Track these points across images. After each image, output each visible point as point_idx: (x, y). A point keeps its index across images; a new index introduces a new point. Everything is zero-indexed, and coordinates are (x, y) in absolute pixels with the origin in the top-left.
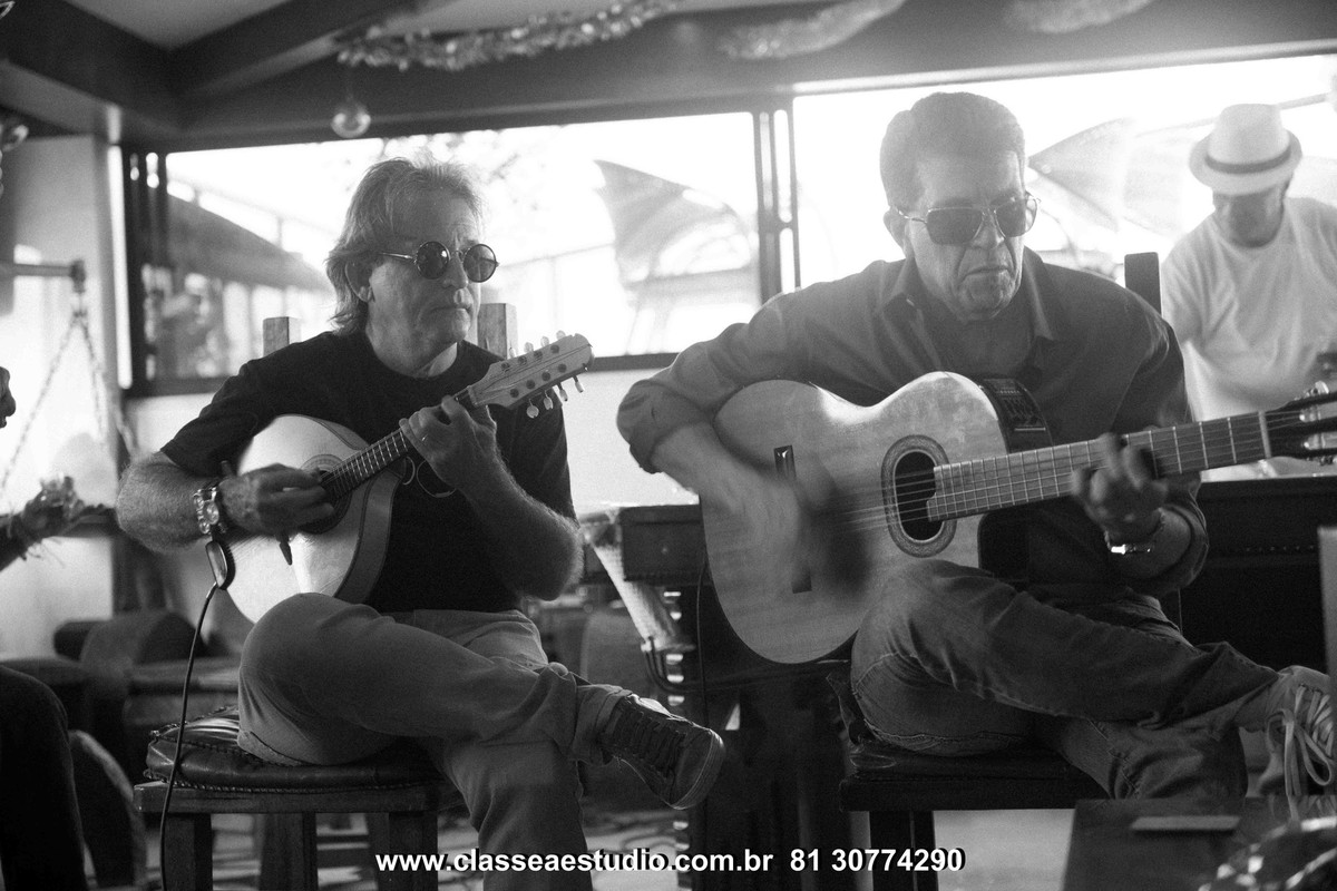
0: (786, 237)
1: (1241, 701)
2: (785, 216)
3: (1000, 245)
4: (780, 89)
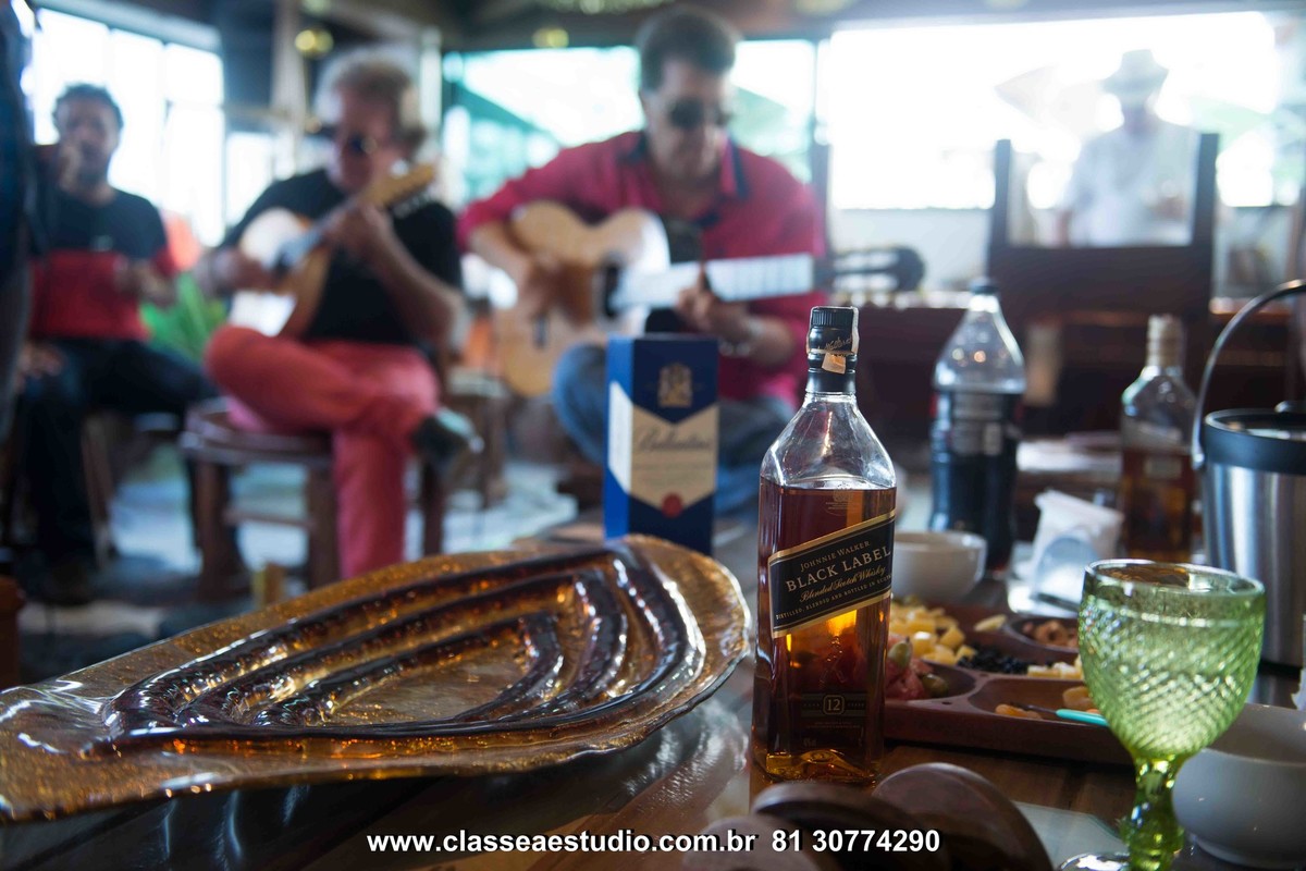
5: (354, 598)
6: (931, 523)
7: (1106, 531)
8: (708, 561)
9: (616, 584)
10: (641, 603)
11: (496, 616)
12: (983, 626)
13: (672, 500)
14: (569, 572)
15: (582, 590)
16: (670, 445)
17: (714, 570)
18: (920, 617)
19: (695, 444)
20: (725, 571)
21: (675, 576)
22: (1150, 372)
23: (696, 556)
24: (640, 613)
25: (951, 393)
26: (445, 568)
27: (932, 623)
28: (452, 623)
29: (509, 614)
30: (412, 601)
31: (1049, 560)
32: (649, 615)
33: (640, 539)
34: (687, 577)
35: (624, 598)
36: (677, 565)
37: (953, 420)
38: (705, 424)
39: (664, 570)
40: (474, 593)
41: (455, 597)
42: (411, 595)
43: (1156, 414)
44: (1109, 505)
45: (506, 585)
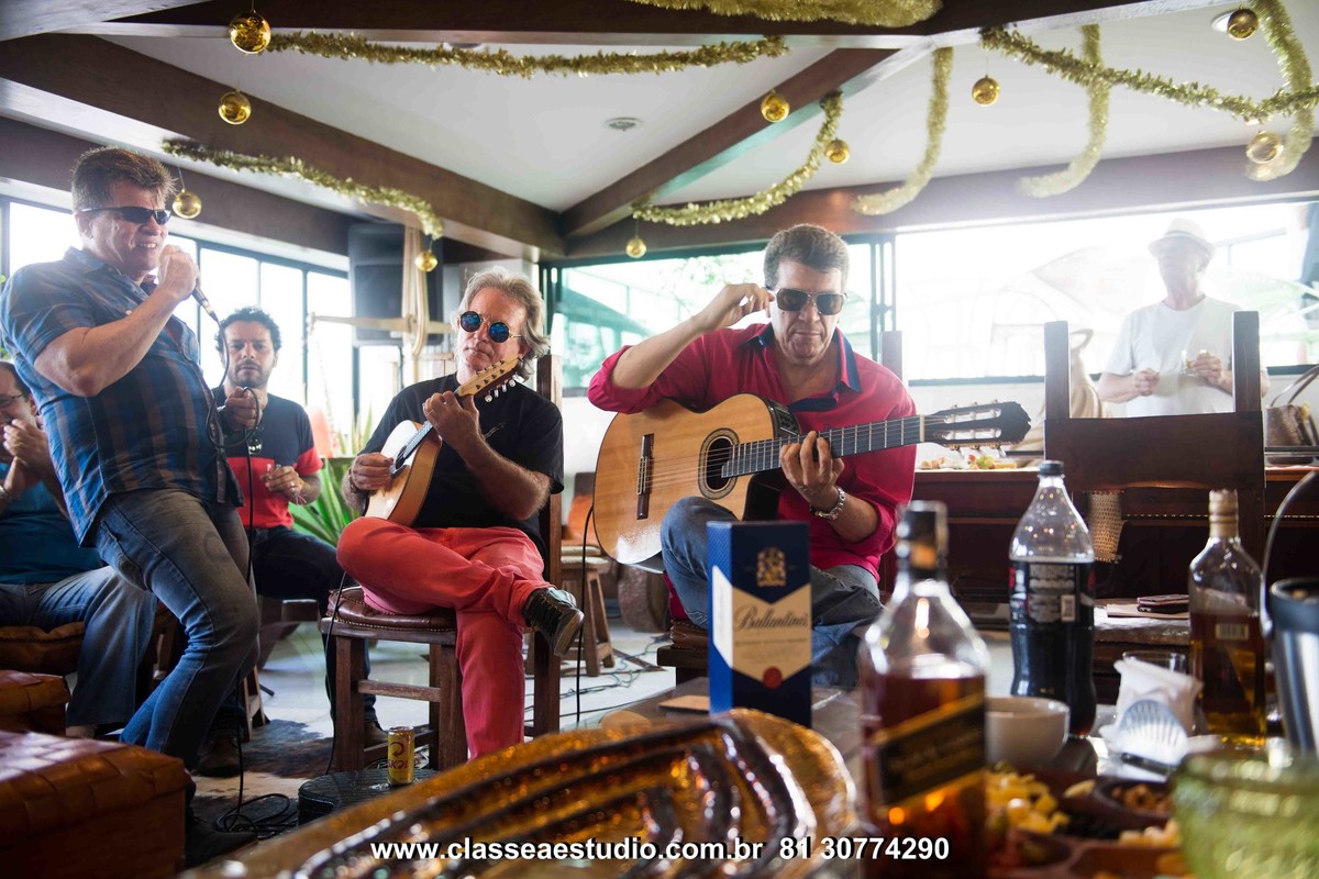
0: (888, 315)
1: (855, 623)
2: (888, 302)
3: (817, 322)
4: (889, 230)
5: (487, 776)
6: (1014, 690)
7: (1182, 695)
8: (809, 734)
9: (725, 758)
10: (750, 776)
11: (616, 791)
12: (1073, 791)
13: (773, 672)
14: (681, 747)
15: (695, 765)
16: (768, 622)
17: (815, 742)
18: (1012, 783)
19: (790, 621)
20: (826, 743)
21: (780, 750)
22: (1212, 541)
23: (798, 728)
24: (749, 785)
25: (1026, 566)
26: (569, 744)
27: (1025, 790)
28: (577, 798)
29: (629, 788)
30: (538, 778)
31: (1129, 721)
32: (758, 787)
33: (745, 712)
34: (790, 750)
35: (732, 770)
36: (781, 738)
37: (1029, 591)
38: (800, 602)
39: (769, 742)
40: (595, 768)
41: (579, 773)
42: (538, 772)
43: (1222, 581)
44: (1183, 668)
45: (625, 761)
